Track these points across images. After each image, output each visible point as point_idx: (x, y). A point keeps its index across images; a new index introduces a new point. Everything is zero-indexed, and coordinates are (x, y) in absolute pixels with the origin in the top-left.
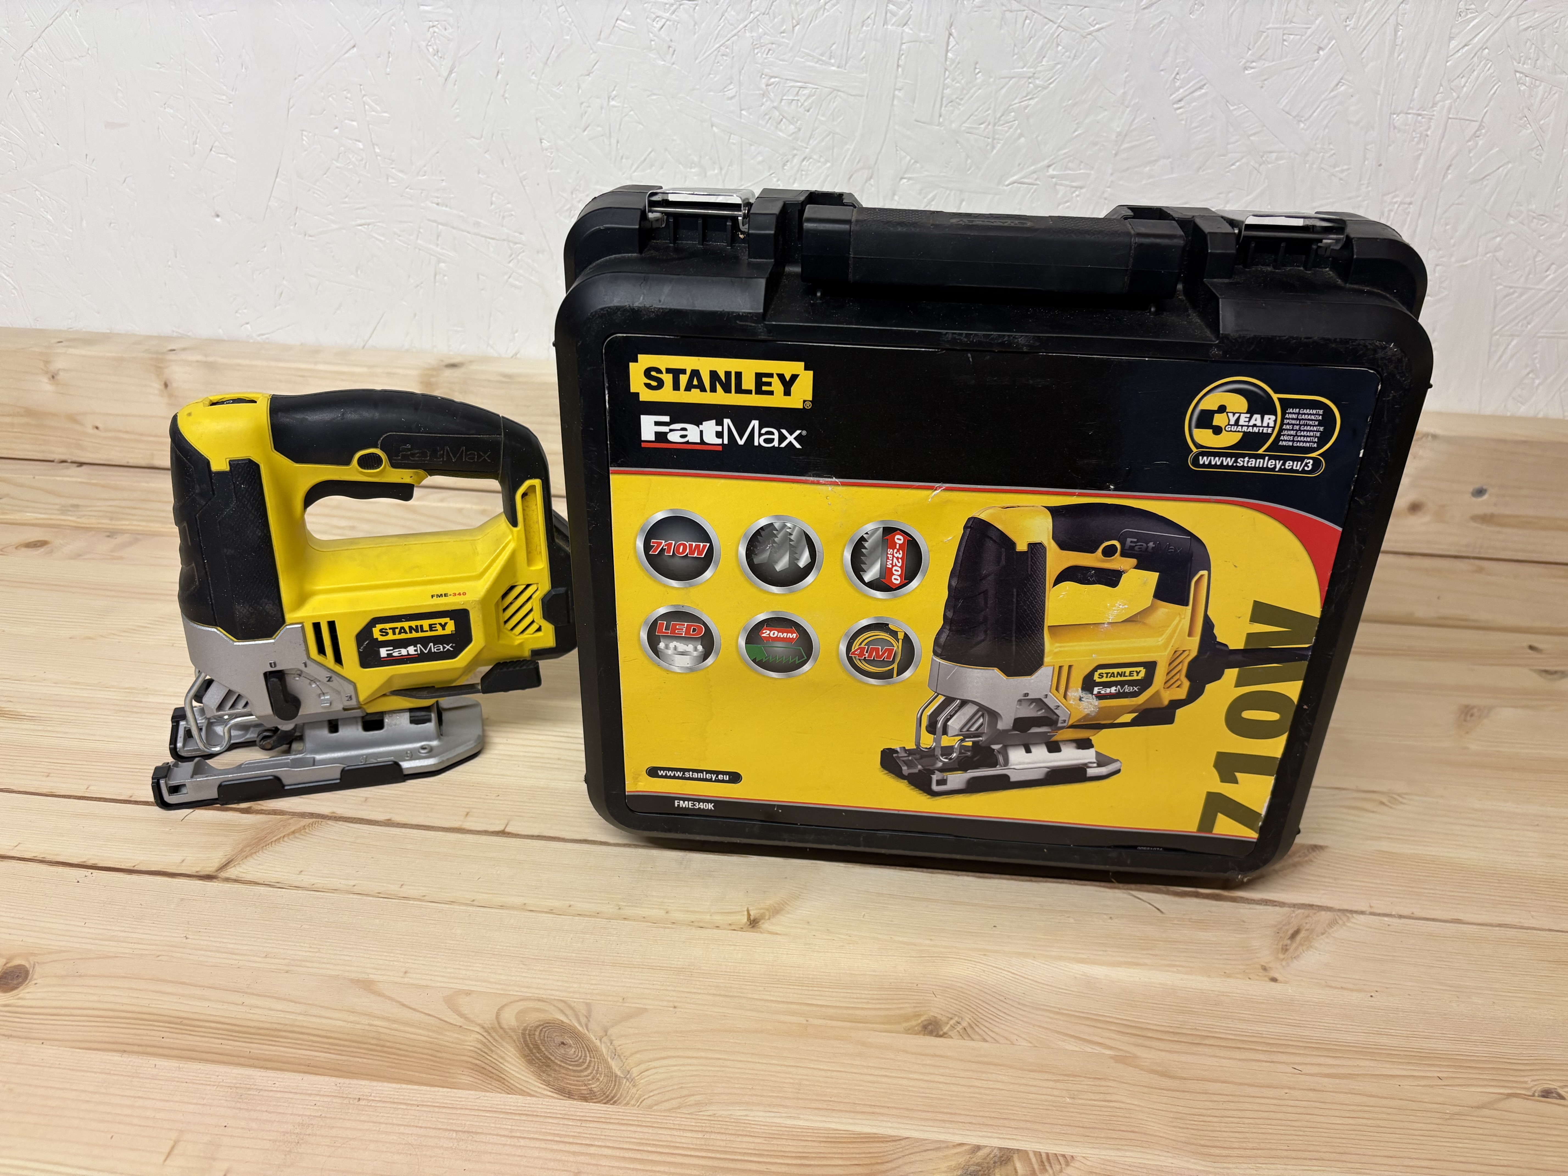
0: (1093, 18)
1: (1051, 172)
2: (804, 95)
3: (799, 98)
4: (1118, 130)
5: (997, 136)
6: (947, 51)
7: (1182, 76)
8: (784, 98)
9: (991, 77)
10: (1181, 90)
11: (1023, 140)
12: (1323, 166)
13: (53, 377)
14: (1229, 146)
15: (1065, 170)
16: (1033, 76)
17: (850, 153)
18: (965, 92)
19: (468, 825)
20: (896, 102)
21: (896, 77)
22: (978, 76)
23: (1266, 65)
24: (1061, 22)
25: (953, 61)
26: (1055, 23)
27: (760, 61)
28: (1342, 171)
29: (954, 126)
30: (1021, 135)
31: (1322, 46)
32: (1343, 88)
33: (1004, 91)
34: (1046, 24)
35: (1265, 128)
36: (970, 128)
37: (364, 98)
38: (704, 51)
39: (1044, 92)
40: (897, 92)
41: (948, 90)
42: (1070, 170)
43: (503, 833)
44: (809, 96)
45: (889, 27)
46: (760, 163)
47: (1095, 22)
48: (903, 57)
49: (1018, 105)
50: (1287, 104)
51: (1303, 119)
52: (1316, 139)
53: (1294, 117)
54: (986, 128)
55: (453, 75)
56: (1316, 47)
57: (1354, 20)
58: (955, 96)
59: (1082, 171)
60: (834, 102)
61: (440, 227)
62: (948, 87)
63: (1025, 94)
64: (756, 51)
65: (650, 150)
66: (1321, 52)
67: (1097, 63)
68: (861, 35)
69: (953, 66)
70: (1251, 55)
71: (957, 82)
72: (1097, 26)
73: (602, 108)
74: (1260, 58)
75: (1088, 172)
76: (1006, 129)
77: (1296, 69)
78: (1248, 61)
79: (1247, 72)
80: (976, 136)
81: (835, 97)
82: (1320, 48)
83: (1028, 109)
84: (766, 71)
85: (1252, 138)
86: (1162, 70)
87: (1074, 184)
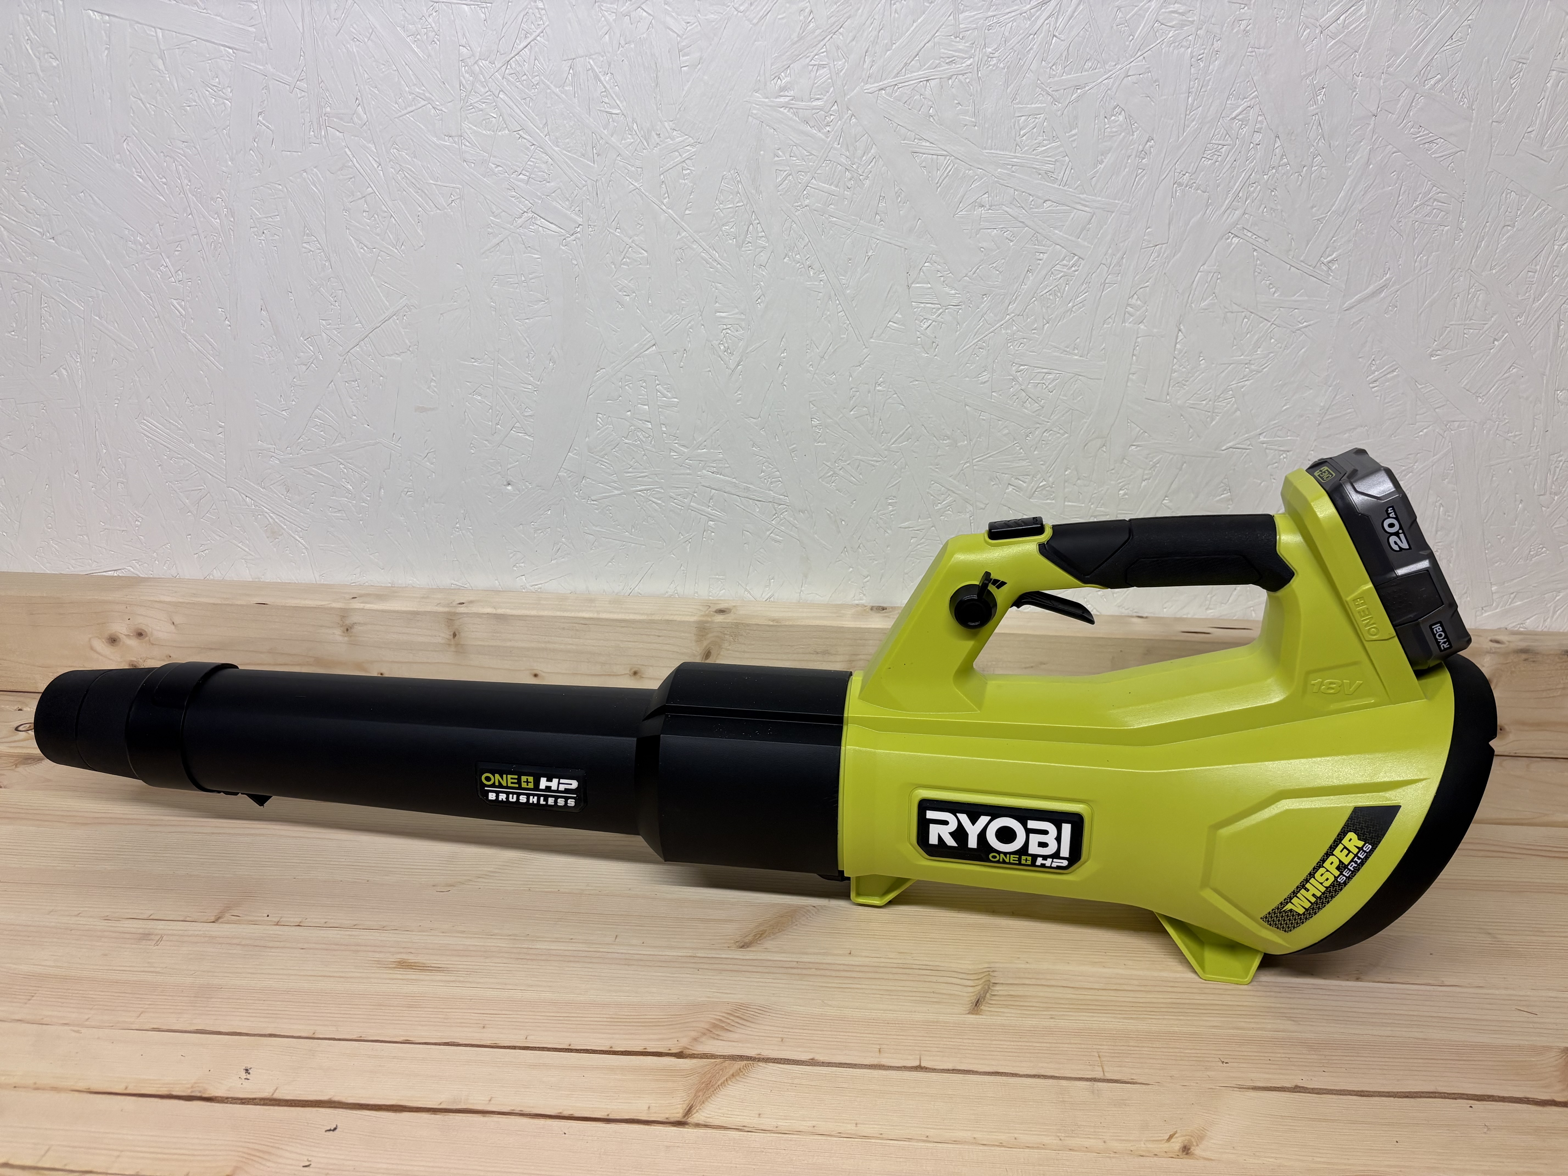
0: (1301, 317)
1: (1262, 439)
2: (1049, 379)
3: (1044, 381)
4: (1322, 404)
5: (1216, 411)
6: (1176, 344)
7: (1378, 362)
8: (1031, 381)
9: (1213, 364)
10: (1376, 373)
11: (1238, 413)
12: (1498, 432)
13: (347, 630)
14: (1418, 417)
15: (1274, 438)
16: (1249, 363)
17: (1086, 425)
18: (1190, 375)
19: (885, 1061)
20: (1129, 384)
21: (1131, 364)
22: (1201, 362)
23: (1449, 353)
24: (1275, 320)
25: (1180, 351)
26: (1270, 322)
27: (1013, 353)
28: (1515, 436)
29: (1179, 402)
30: (1238, 409)
31: (1496, 337)
32: (1514, 370)
33: (1223, 374)
34: (1262, 322)
35: (1448, 402)
36: (1193, 404)
37: (658, 387)
38: (963, 345)
39: (1259, 375)
40: (1131, 376)
41: (1176, 373)
42: (1279, 437)
43: (919, 1068)
44: (1054, 380)
45: (1126, 325)
46: (1005, 435)
47: (1303, 321)
48: (1137, 348)
49: (1235, 385)
50: (1468, 383)
51: (1481, 395)
52: (1492, 411)
53: (1474, 394)
54: (1207, 404)
55: (739, 367)
56: (1492, 339)
57: (1523, 317)
58: (1181, 379)
59: (1289, 438)
60: (1075, 384)
61: (713, 491)
62: (1175, 372)
63: (1242, 377)
64: (1009, 345)
65: (909, 425)
66: (1496, 343)
67: (1305, 352)
68: (1102, 331)
69: (1181, 355)
70: (1436, 345)
71: (1184, 367)
72: (1305, 324)
73: (869, 392)
74: (1444, 348)
75: (1295, 438)
76: (1224, 404)
77: (1474, 356)
78: (1433, 350)
79: (1433, 358)
80: (1198, 411)
81: (1077, 381)
82: (1495, 340)
83: (1244, 388)
84: (1017, 360)
85: (1437, 410)
86: (1360, 358)
87: (1282, 449)
